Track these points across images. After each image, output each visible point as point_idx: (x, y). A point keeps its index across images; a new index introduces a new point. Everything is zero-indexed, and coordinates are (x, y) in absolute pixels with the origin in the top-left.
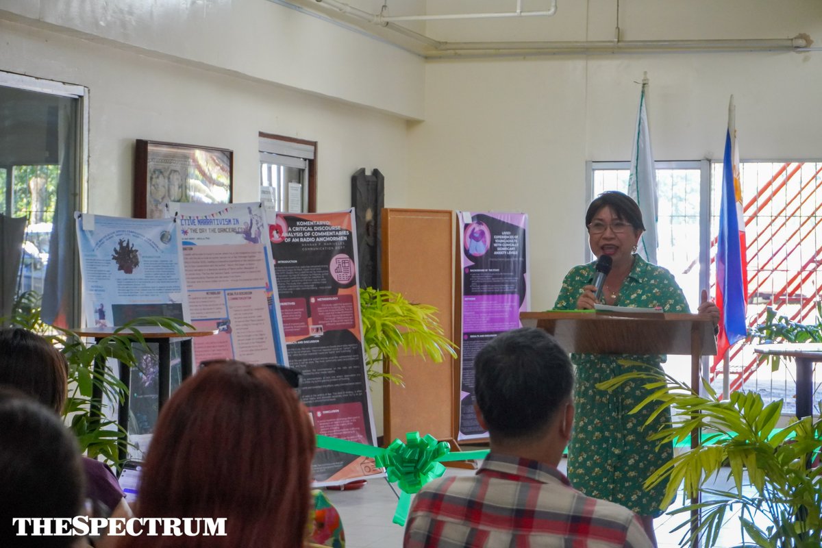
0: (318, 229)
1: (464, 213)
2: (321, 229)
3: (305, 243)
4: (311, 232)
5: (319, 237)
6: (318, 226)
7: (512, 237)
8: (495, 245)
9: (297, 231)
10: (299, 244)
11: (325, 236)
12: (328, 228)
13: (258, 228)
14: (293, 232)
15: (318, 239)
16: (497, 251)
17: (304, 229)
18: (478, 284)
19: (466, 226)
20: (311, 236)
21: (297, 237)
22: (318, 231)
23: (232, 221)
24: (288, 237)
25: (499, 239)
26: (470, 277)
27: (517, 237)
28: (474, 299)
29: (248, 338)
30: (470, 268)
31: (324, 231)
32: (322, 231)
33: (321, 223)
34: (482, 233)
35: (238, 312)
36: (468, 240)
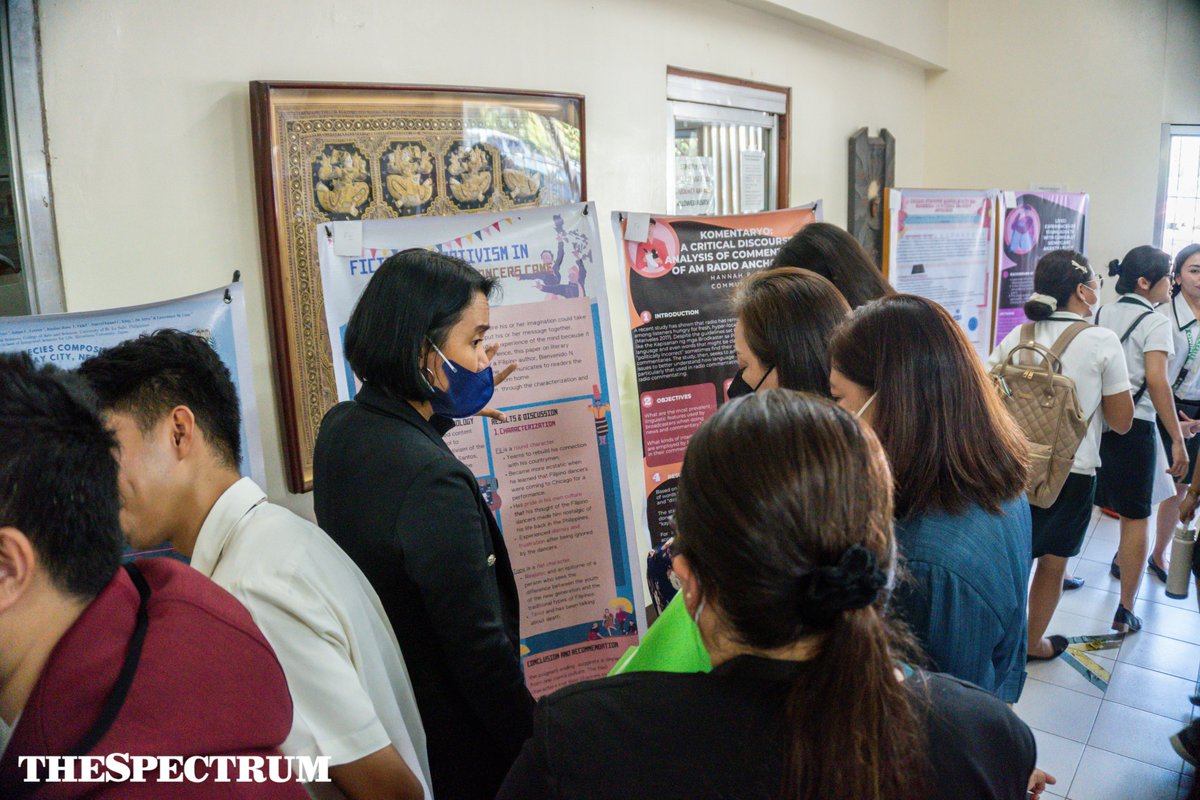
0: (745, 243)
1: (1007, 194)
2: (752, 243)
3: (717, 273)
4: (731, 251)
5: (747, 260)
6: (747, 238)
7: (1067, 226)
8: (1046, 238)
9: (701, 251)
10: (703, 278)
11: (760, 258)
12: (769, 242)
13: (580, 263)
14: (690, 252)
15: (744, 264)
16: (1047, 246)
17: (716, 245)
18: (1019, 292)
19: (1009, 211)
20: (730, 260)
21: (698, 263)
22: (745, 249)
23: (511, 251)
24: (678, 265)
25: (1051, 229)
26: (1010, 283)
27: (1074, 226)
28: (1012, 313)
29: (546, 513)
30: (1009, 270)
31: (759, 249)
32: (755, 248)
33: (753, 232)
34: (1030, 221)
35: (518, 460)
36: (1010, 231)
